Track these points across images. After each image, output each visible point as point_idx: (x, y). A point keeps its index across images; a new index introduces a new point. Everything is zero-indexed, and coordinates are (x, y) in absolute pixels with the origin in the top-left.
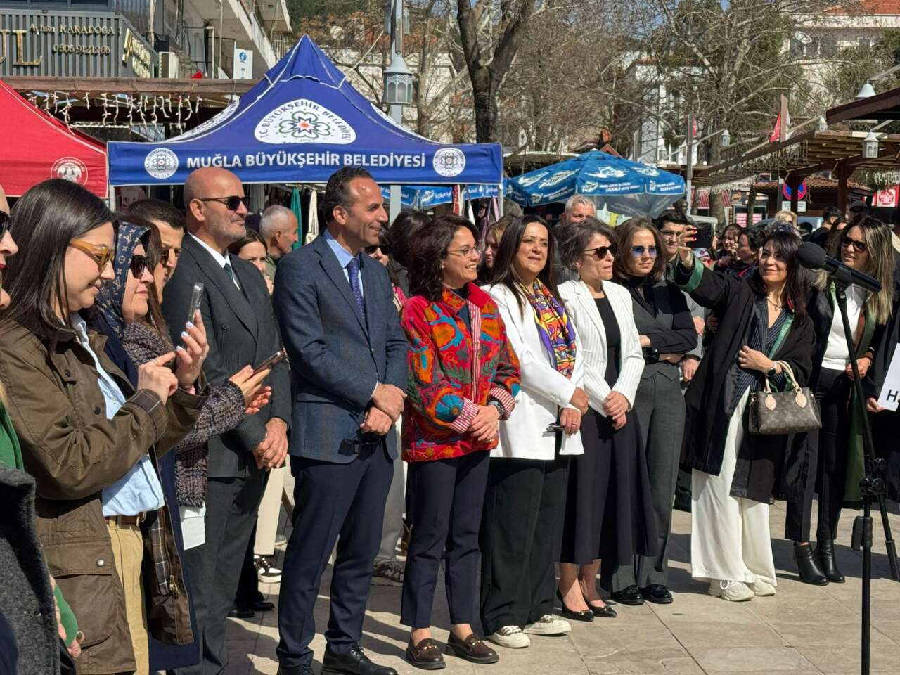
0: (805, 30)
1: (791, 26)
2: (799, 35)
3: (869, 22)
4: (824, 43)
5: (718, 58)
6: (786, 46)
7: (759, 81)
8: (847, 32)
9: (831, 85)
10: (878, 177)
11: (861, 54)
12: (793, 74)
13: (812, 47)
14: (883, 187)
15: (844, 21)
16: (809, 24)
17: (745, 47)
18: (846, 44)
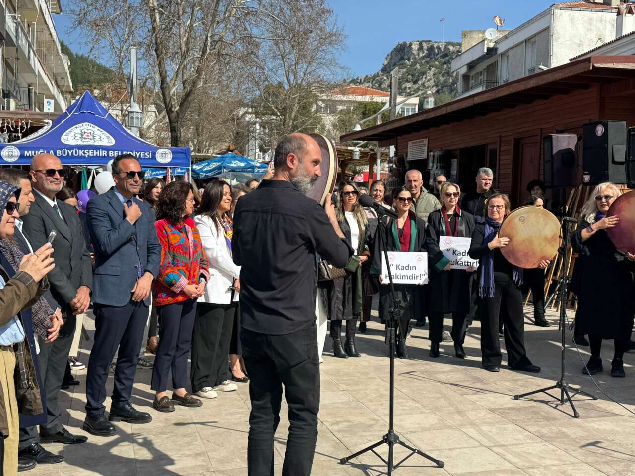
2: (320, 103)
3: (351, 98)
4: (331, 108)
6: (314, 109)
8: (342, 103)
9: (335, 126)
10: (357, 168)
11: (347, 112)
13: (326, 108)
14: (359, 173)
18: (341, 107)
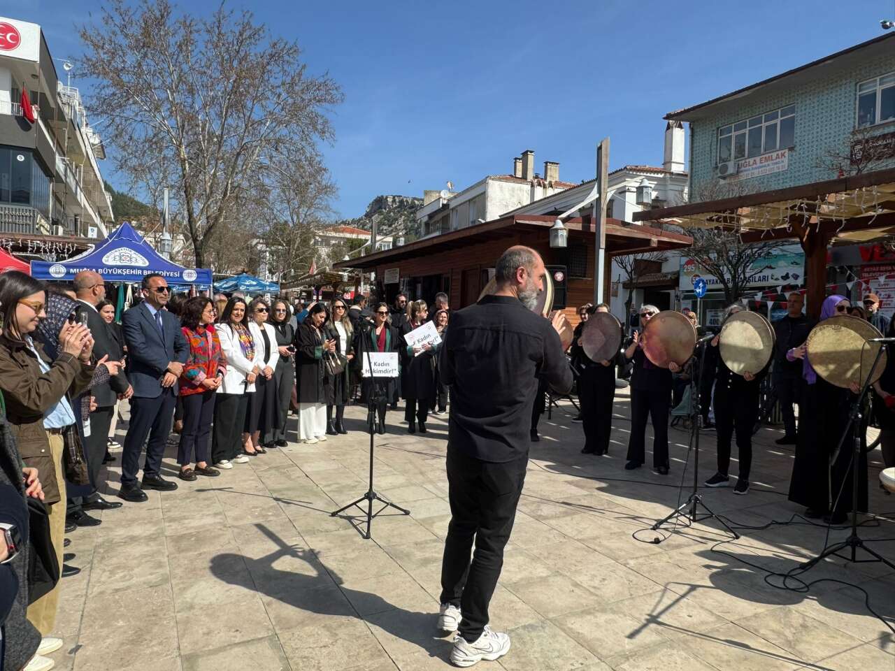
0: (320, 236)
1: (314, 235)
2: (317, 238)
3: (341, 235)
4: (326, 241)
5: (288, 243)
6: (312, 242)
7: (304, 252)
8: (334, 238)
9: (328, 256)
10: (347, 288)
11: (338, 245)
12: (315, 251)
13: (322, 242)
14: (347, 292)
15: (333, 234)
16: (321, 234)
17: (298, 241)
18: (334, 242)
